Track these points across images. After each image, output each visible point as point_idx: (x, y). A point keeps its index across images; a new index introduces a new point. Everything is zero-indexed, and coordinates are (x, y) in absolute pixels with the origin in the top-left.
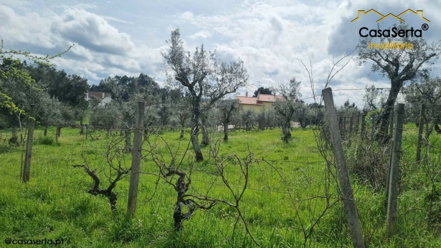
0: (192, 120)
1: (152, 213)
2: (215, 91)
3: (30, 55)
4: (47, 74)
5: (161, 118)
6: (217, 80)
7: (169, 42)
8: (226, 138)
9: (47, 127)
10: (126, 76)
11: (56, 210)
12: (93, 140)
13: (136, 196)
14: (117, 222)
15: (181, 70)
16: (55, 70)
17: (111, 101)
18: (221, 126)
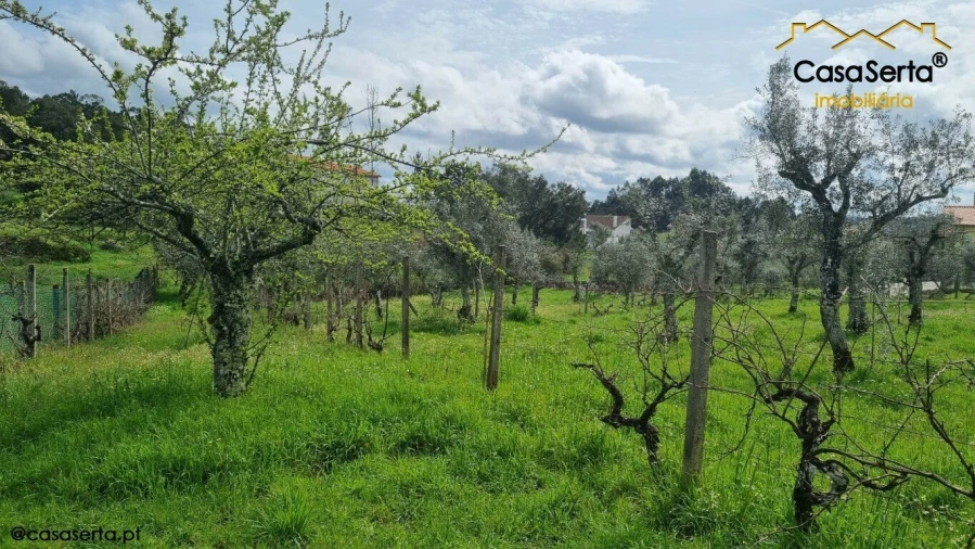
0: (823, 270)
1: (738, 482)
2: (885, 198)
3: (495, 153)
4: (515, 186)
5: (742, 268)
6: (892, 168)
7: (763, 90)
8: (915, 316)
9: (516, 288)
10: (659, 178)
11: (546, 448)
12: (598, 313)
13: (701, 439)
14: (663, 490)
15: (793, 152)
16: (527, 176)
17: (632, 232)
18: (902, 285)
